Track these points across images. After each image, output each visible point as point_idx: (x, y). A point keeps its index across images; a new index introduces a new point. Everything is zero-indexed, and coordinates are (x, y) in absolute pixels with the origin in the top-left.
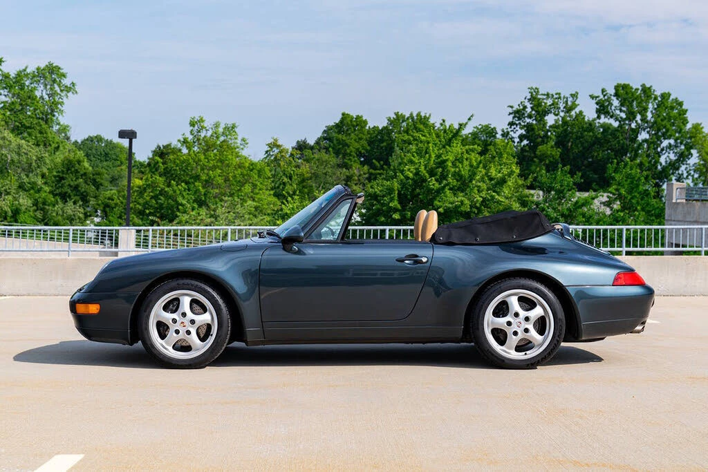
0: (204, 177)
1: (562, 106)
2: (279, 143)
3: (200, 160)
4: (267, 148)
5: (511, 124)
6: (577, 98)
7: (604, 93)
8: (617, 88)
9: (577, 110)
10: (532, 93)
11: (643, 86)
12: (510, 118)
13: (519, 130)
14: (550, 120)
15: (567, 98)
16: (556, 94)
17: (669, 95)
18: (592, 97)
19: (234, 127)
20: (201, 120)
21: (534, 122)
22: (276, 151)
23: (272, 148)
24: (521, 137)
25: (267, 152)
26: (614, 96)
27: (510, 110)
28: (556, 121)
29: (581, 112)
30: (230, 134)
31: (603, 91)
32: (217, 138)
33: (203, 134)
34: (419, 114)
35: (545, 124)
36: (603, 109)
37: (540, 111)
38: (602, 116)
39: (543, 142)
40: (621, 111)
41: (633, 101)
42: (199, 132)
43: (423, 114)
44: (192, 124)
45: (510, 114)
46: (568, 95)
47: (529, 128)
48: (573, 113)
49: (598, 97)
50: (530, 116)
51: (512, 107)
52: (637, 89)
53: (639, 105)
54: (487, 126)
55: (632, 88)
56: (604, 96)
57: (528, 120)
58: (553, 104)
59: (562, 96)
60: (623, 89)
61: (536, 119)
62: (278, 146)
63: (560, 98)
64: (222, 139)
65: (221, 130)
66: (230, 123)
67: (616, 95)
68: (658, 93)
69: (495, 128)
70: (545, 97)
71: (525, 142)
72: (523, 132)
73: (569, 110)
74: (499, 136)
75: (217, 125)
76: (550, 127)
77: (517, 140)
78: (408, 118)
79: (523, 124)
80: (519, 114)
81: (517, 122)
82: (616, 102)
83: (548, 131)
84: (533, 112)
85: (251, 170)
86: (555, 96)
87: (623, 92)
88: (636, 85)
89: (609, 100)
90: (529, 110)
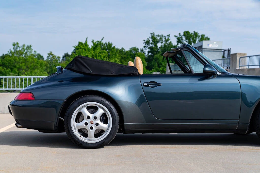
0: (18, 66)
1: (164, 39)
2: (53, 53)
3: (16, 59)
4: (48, 55)
5: (145, 47)
6: (169, 36)
7: (180, 35)
8: (184, 33)
9: (169, 41)
10: (152, 35)
11: (194, 32)
12: (144, 45)
13: (148, 49)
14: (159, 45)
15: (166, 37)
16: (162, 35)
17: (204, 35)
18: (175, 36)
19: (31, 46)
20: (17, 44)
21: (153, 46)
22: (51, 56)
23: (49, 55)
24: (149, 52)
25: (47, 57)
26: (184, 36)
27: (144, 42)
28: (162, 46)
29: (171, 42)
30: (29, 49)
31: (179, 34)
32: (24, 51)
33: (18, 49)
34: (109, 43)
35: (157, 47)
36: (179, 41)
37: (155, 41)
38: (179, 44)
39: (157, 54)
40: (186, 42)
41: (190, 38)
42: (17, 48)
43: (110, 43)
44: (14, 45)
45: (144, 43)
46: (166, 36)
47: (151, 48)
48: (168, 43)
49: (177, 36)
50: (151, 44)
51: (144, 40)
52: (192, 33)
53: (193, 39)
54: (135, 48)
55: (190, 33)
56: (180, 36)
57: (151, 45)
58: (160, 39)
59: (164, 36)
60: (187, 33)
61: (154, 45)
62: (52, 55)
63: (163, 36)
64: (26, 51)
65: (25, 48)
66: (29, 45)
67: (184, 35)
68: (200, 34)
69: (138, 48)
70: (157, 36)
71: (150, 54)
72: (149, 50)
73: (166, 41)
74: (139, 51)
75: (24, 46)
76: (159, 48)
77: (147, 53)
78: (104, 44)
79: (149, 47)
80: (147, 43)
81: (147, 46)
82: (184, 38)
83: (159, 49)
84: (153, 42)
85: (38, 64)
86: (161, 36)
87: (187, 34)
88: (191, 32)
89: (182, 37)
90: (151, 41)
